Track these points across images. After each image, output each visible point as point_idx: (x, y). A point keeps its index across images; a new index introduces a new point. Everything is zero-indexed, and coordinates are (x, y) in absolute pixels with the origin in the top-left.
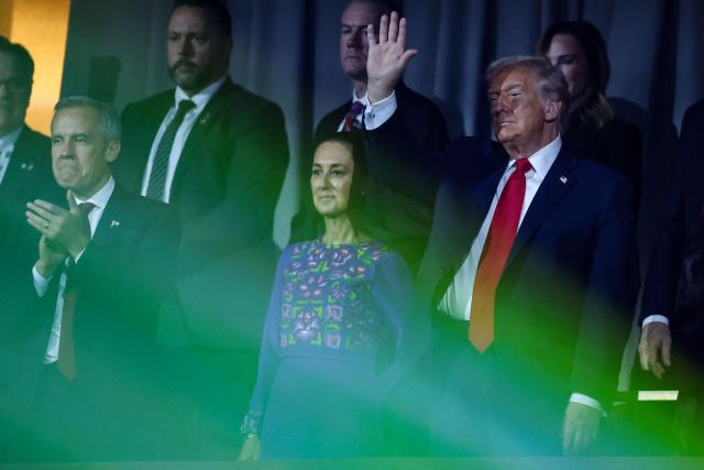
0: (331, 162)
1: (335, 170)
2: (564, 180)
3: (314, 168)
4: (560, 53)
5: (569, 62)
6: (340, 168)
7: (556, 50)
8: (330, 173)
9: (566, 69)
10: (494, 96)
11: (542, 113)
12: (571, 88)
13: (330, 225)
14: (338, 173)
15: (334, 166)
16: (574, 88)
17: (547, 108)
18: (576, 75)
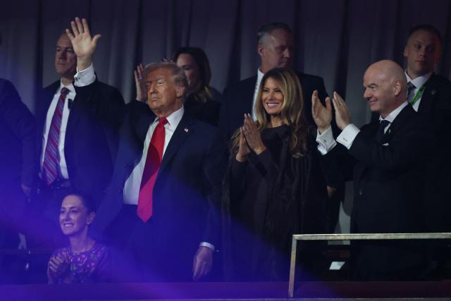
0: (70, 206)
1: (73, 210)
2: (187, 130)
3: (62, 210)
4: (183, 64)
5: (188, 69)
6: (75, 209)
7: (181, 62)
8: (70, 212)
9: (187, 73)
10: (148, 84)
11: (175, 93)
12: (189, 83)
13: (73, 241)
14: (73, 211)
15: (72, 208)
16: (191, 83)
17: (177, 90)
18: (192, 76)
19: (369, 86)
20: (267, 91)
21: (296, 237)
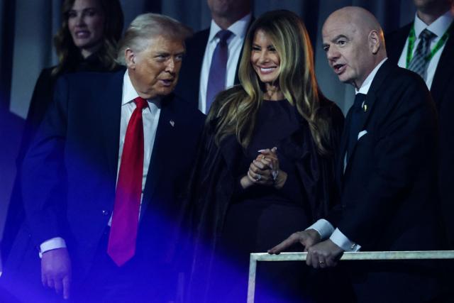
9: (89, 20)
19: (334, 41)
20: (259, 49)
21: (256, 256)
